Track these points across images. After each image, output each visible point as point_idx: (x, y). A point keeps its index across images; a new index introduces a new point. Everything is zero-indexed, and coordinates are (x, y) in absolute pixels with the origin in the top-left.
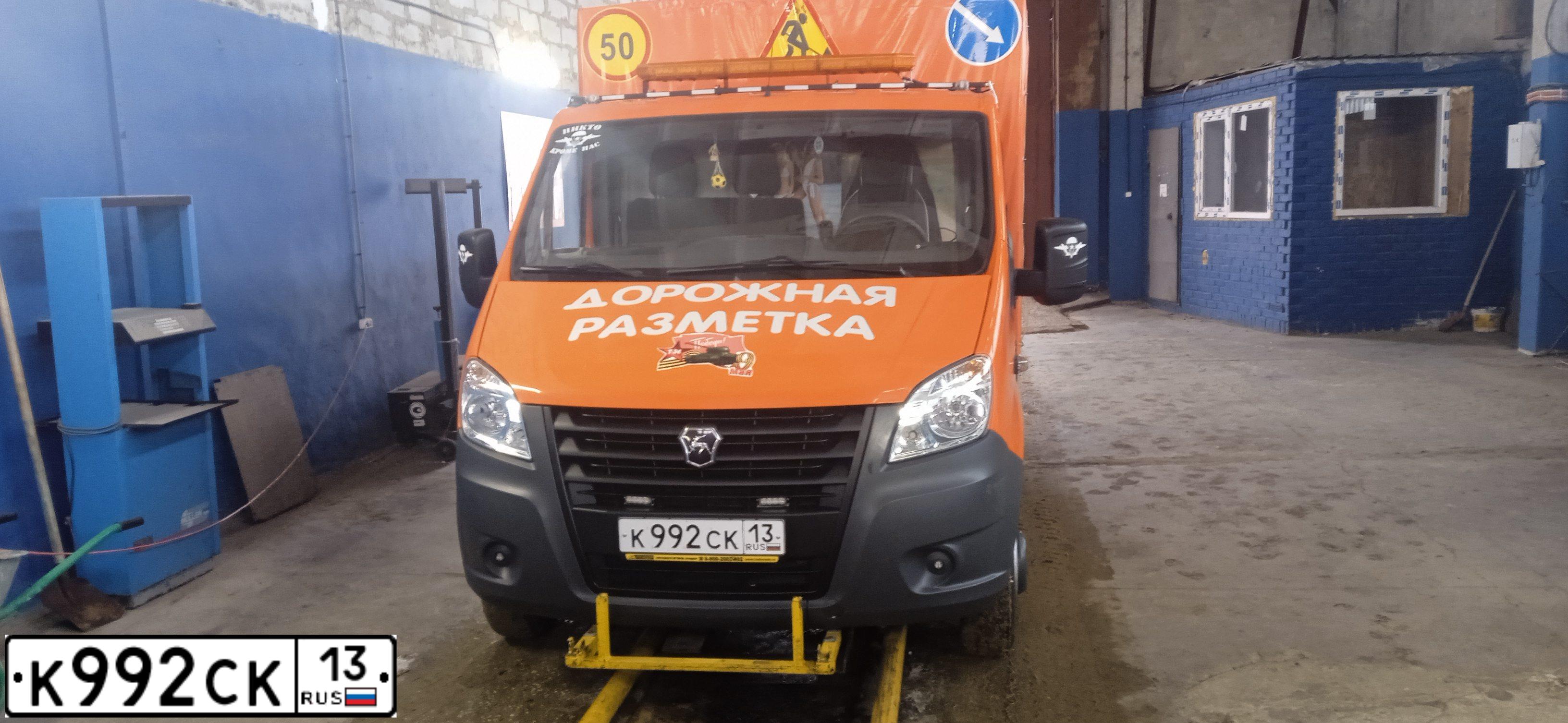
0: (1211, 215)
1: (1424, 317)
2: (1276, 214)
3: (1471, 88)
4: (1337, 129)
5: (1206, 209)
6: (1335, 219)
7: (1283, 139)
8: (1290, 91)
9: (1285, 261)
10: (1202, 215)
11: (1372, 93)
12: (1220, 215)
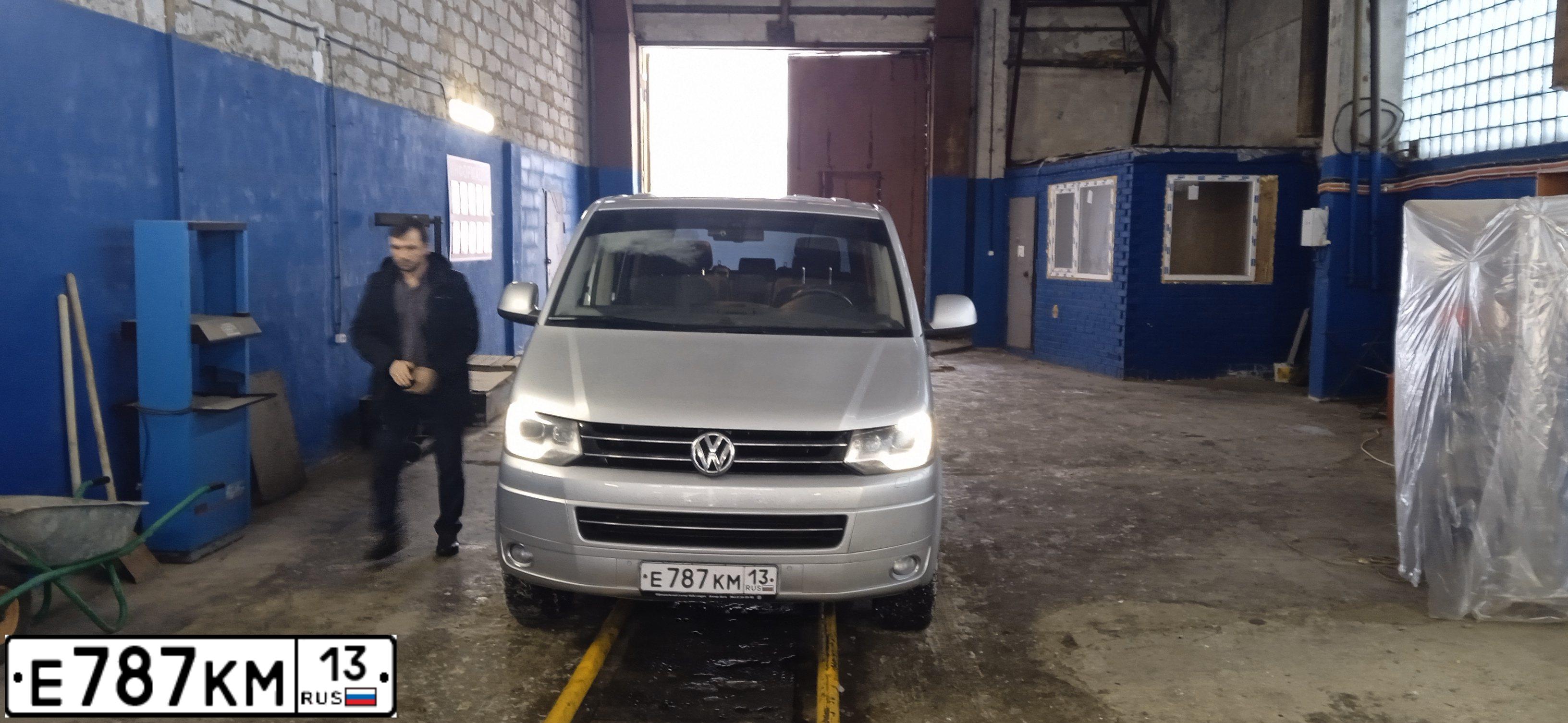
0: (1061, 275)
1: (1235, 369)
2: (1115, 276)
3: (1277, 177)
4: (1166, 206)
5: (1057, 269)
6: (1163, 282)
7: (1122, 212)
8: (1128, 172)
9: (1122, 317)
10: (1054, 274)
11: (1194, 178)
12: (1069, 275)
